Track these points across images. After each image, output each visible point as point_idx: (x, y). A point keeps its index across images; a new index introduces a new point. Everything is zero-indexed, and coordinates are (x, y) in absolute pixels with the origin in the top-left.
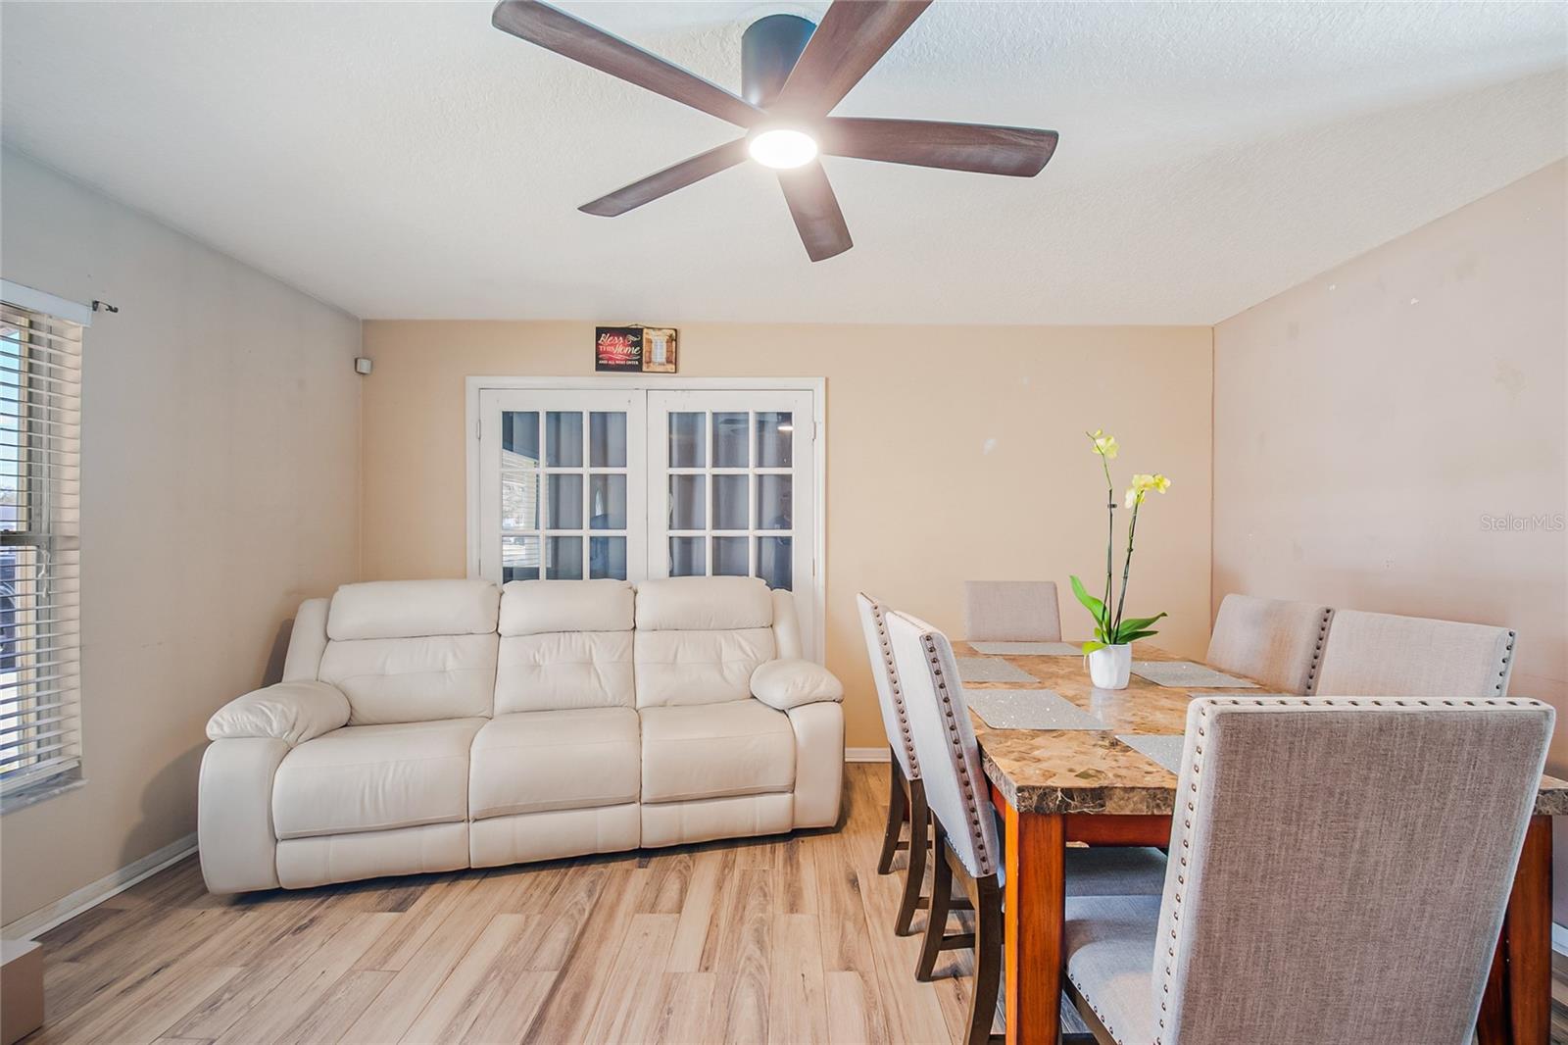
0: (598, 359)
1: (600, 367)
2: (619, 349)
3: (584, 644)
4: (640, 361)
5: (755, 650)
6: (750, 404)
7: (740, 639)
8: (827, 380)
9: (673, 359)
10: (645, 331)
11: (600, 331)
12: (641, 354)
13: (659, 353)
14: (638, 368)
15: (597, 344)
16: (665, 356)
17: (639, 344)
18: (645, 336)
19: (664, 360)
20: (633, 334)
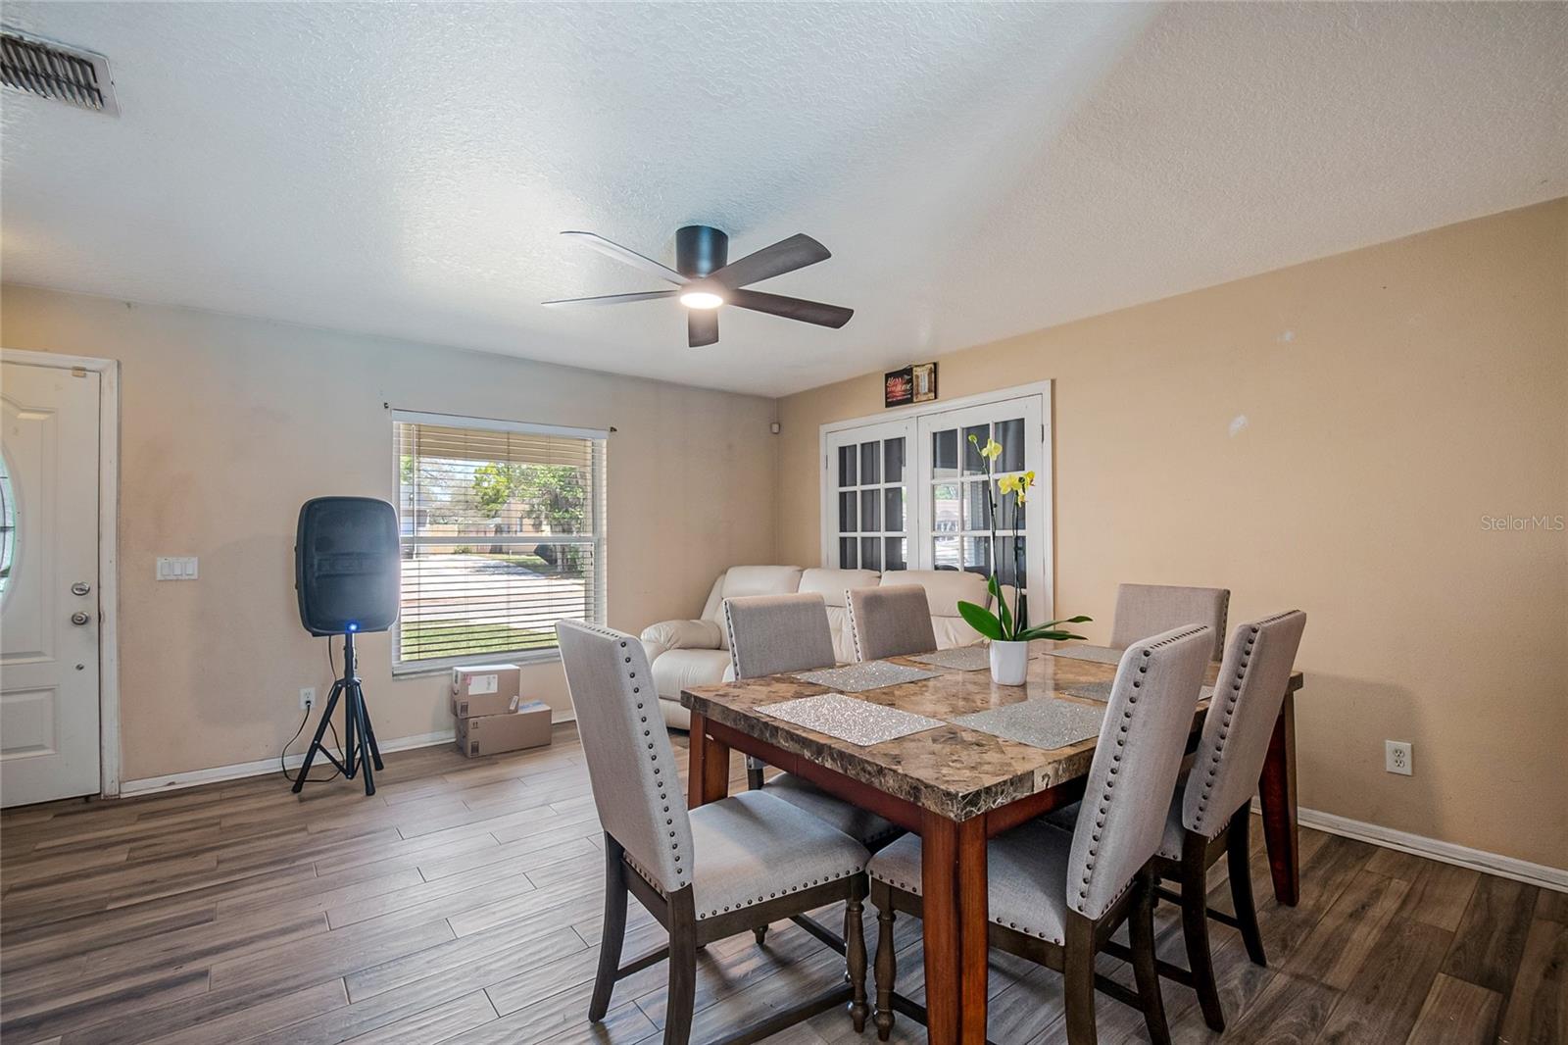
0: (887, 398)
1: (889, 404)
2: (899, 388)
3: (838, 617)
4: (912, 394)
5: (957, 636)
6: (990, 416)
7: (949, 627)
8: (1053, 382)
9: (934, 389)
10: (914, 369)
11: (888, 376)
12: (912, 389)
13: (924, 384)
14: (909, 401)
15: (886, 387)
16: (927, 387)
17: (910, 381)
18: (914, 373)
19: (927, 390)
20: (906, 374)
